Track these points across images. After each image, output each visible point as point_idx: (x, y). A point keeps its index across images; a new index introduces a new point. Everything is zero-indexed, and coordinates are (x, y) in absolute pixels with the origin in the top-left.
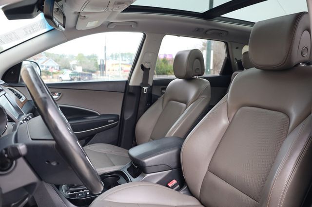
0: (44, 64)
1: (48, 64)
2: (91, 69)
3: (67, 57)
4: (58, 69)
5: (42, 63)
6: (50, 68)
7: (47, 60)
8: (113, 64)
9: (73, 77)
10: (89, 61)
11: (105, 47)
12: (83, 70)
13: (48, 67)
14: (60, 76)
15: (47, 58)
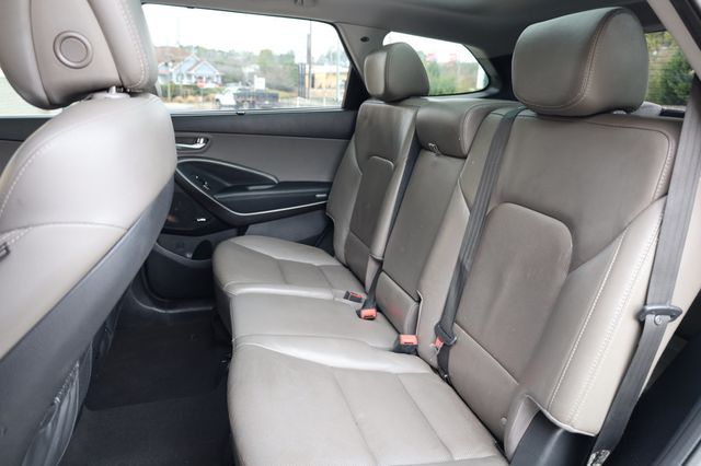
0: (192, 72)
1: (200, 73)
2: (285, 84)
3: (239, 58)
4: (220, 82)
5: (190, 70)
6: (204, 79)
7: (198, 63)
8: (328, 74)
9: (240, 100)
10: (281, 66)
11: (309, 36)
12: (267, 85)
13: (201, 78)
14: (217, 96)
15: (198, 59)
